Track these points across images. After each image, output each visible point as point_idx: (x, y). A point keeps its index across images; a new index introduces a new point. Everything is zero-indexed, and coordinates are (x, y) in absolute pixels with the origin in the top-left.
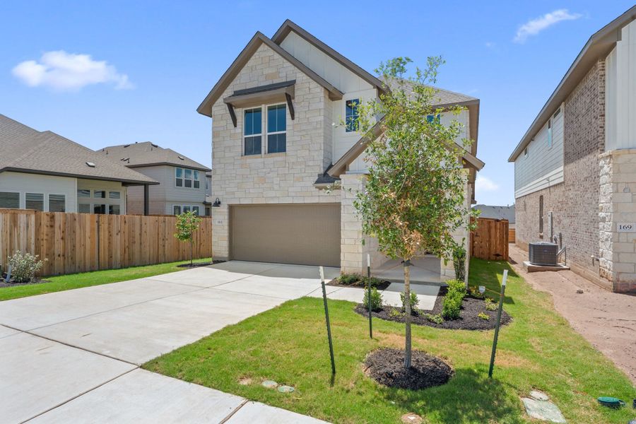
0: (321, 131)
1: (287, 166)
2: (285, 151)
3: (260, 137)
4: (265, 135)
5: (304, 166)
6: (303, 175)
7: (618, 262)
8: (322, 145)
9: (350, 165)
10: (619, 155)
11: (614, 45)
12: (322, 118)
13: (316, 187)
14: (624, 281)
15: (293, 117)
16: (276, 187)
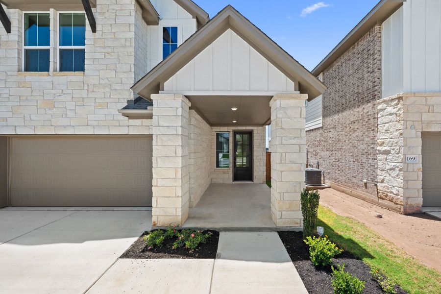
0: (132, 50)
1: (86, 87)
2: (83, 70)
3: (49, 50)
4: (55, 49)
5: (108, 90)
6: (108, 100)
7: (407, 189)
8: (133, 66)
9: (165, 84)
10: (407, 97)
11: (401, 4)
12: (132, 35)
13: (124, 115)
14: (411, 205)
15: (94, 30)
16: (70, 114)
